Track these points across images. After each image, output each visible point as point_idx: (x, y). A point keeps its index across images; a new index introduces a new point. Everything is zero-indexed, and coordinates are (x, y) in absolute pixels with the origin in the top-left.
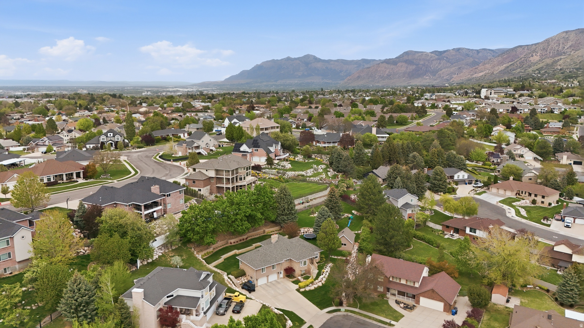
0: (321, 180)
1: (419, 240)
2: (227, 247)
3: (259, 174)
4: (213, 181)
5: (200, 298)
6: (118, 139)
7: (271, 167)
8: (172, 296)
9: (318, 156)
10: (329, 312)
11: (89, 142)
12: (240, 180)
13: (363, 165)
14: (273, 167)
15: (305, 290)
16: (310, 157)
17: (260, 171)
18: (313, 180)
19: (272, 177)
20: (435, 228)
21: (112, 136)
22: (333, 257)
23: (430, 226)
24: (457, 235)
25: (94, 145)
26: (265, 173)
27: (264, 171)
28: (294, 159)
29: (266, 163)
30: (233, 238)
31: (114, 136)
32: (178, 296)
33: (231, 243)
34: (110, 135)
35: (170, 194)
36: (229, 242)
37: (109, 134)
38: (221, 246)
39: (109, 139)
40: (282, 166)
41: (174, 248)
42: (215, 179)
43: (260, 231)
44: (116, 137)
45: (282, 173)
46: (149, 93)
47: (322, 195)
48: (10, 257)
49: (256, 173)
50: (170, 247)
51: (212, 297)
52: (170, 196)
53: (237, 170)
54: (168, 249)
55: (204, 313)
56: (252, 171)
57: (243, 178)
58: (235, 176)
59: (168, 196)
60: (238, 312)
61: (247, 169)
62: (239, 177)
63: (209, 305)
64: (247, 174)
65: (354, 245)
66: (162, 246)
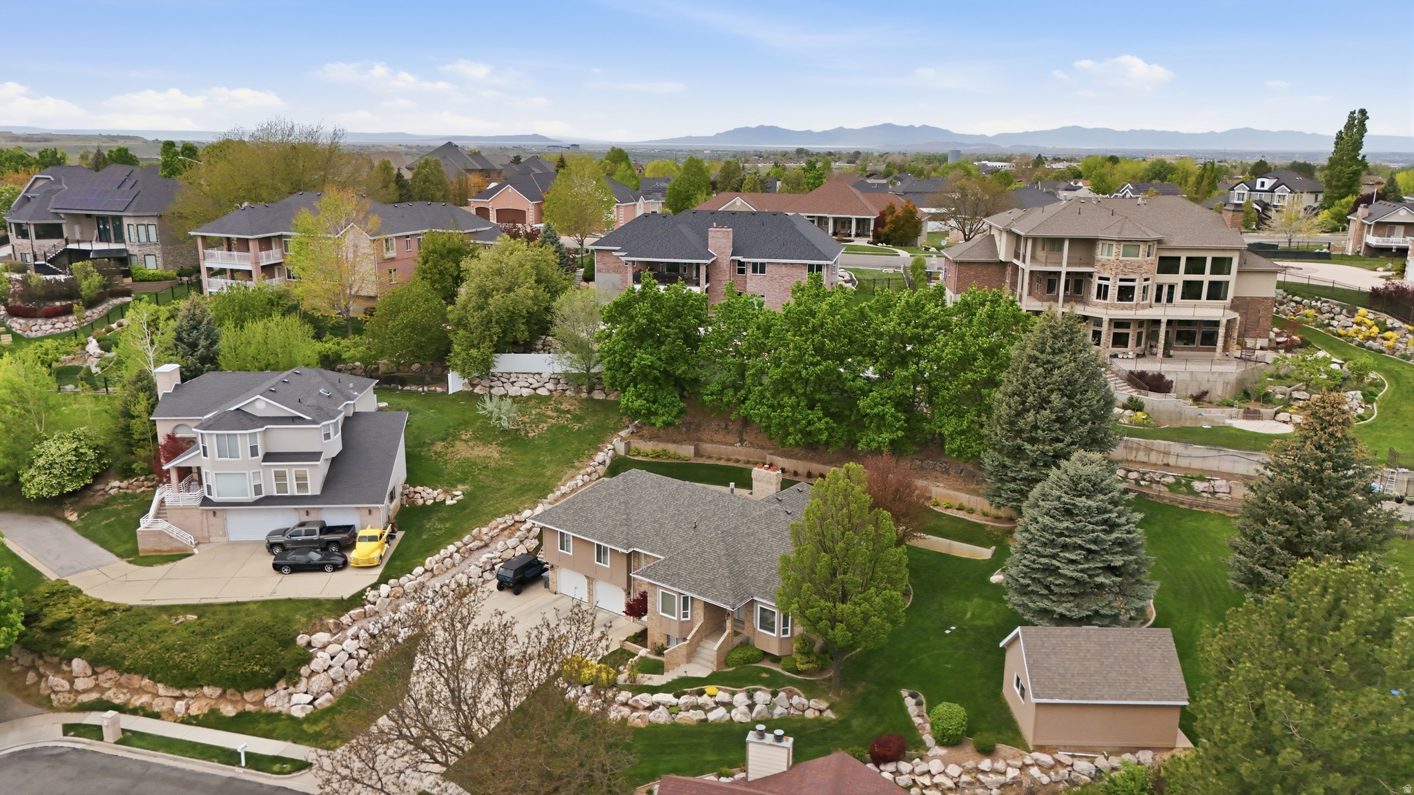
3: (1389, 334)
5: (198, 449)
6: (1281, 198)
12: (1098, 296)
21: (1266, 187)
22: (910, 702)
30: (789, 457)
31: (1271, 190)
34: (1263, 184)
37: (1259, 181)
38: (737, 461)
39: (1256, 196)
44: (1277, 192)
49: (1381, 324)
50: (584, 388)
51: (292, 490)
52: (763, 271)
53: (1086, 245)
54: (578, 391)
55: (206, 501)
56: (1362, 311)
57: (1113, 292)
58: (1064, 269)
59: (755, 271)
60: (277, 567)
61: (1195, 265)
62: (1096, 282)
63: (252, 497)
64: (1192, 291)
65: (1134, 750)
66: (566, 375)
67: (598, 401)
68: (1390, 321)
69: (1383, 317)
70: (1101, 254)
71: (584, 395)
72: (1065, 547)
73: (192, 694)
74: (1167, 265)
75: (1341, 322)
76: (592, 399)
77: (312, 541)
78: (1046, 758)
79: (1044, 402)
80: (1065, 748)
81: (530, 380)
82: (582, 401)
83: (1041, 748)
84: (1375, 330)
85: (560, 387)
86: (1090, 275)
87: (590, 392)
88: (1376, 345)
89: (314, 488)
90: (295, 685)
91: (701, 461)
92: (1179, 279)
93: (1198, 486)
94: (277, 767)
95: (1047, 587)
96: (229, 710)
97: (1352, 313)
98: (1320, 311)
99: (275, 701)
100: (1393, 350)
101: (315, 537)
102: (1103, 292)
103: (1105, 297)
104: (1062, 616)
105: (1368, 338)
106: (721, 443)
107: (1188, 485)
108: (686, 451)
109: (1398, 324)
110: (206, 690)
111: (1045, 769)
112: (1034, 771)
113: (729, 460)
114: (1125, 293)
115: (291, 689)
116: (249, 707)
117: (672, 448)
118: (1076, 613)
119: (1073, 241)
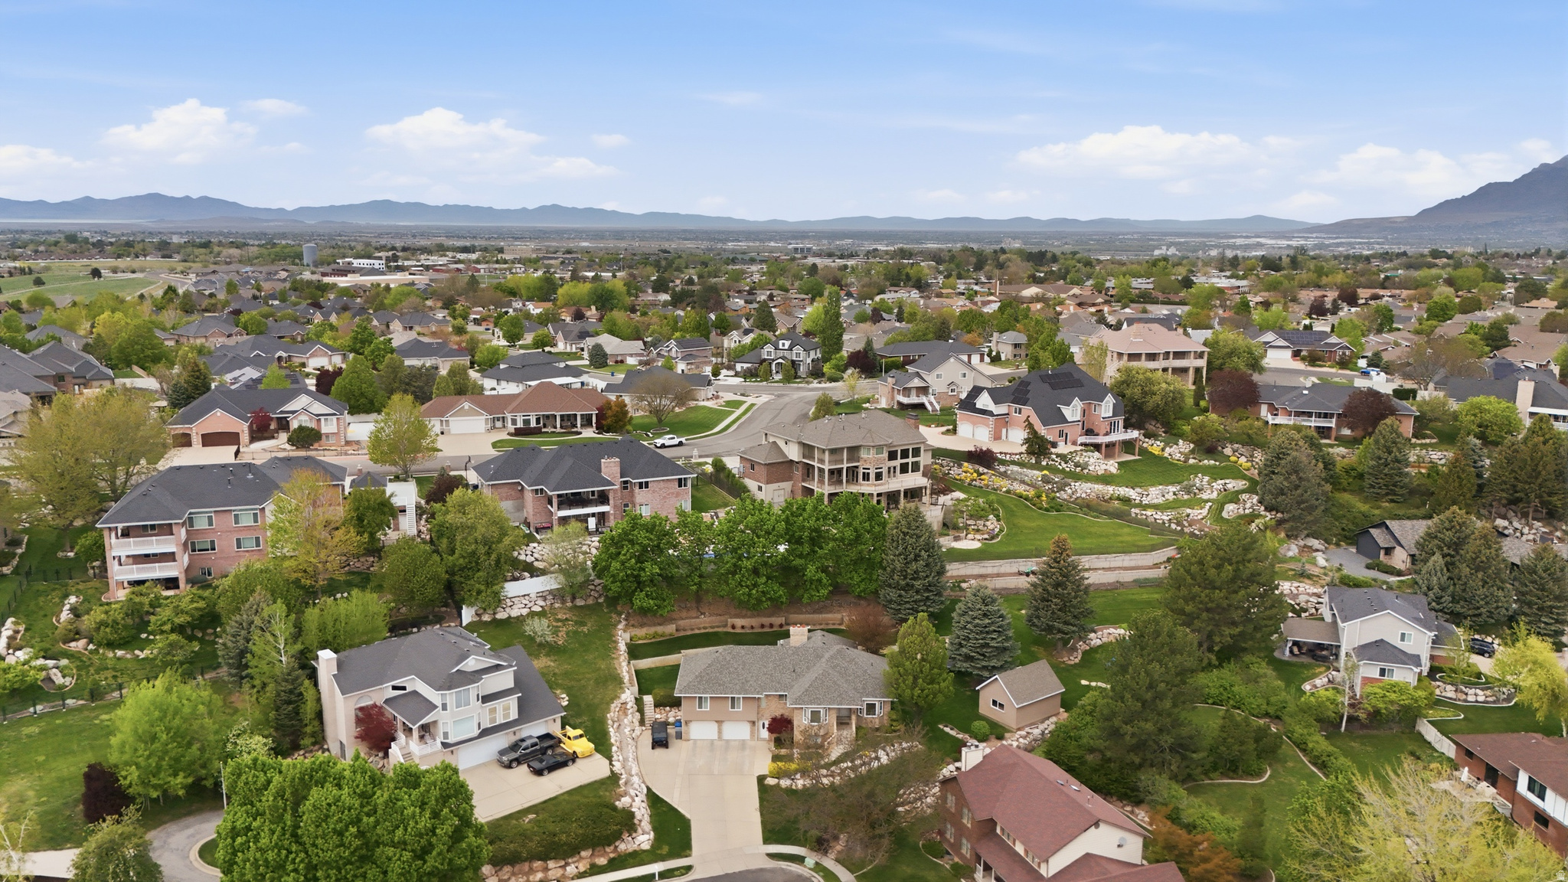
0: (1178, 524)
1: (1315, 764)
2: (716, 634)
3: (983, 477)
4: (798, 473)
5: (436, 707)
6: (798, 355)
7: (1038, 462)
8: (404, 688)
9: (1242, 450)
10: (773, 856)
11: (741, 359)
12: (864, 479)
13: (1392, 501)
14: (1044, 463)
15: (778, 784)
16: (1211, 451)
17: (989, 467)
18: (1151, 520)
19: (1020, 489)
20: (1437, 746)
21: (786, 347)
22: (947, 730)
23: (1428, 738)
24: (1493, 790)
25: (749, 365)
26: (1004, 475)
27: (1002, 469)
28: (1163, 450)
29: (1024, 449)
30: (744, 617)
31: (790, 349)
32: (415, 693)
33: (733, 627)
34: (783, 345)
35: (647, 483)
36: (729, 625)
37: (781, 342)
38: (705, 628)
39: (780, 353)
40: (1077, 465)
41: (580, 602)
42: (800, 467)
43: (830, 616)
44: (795, 350)
45: (1056, 483)
46: (1172, 251)
47: (1126, 564)
48: (258, 545)
49: (977, 471)
50: (569, 599)
51: (500, 720)
52: (647, 487)
53: (854, 451)
54: (563, 602)
55: (445, 745)
56: (966, 464)
57: (872, 476)
58: (845, 466)
59: (641, 487)
60: (539, 773)
61: (905, 454)
62: (861, 471)
63: (476, 732)
64: (904, 469)
65: (1048, 718)
66: (551, 592)
67: (581, 607)
68: (981, 469)
69: (977, 467)
70: (863, 454)
71: (569, 604)
72: (987, 633)
73: (575, 859)
74: (892, 456)
75: (955, 472)
76: (576, 607)
77: (536, 750)
78: (1023, 733)
79: (917, 558)
80: (1027, 726)
81: (525, 602)
82: (570, 609)
83: (1019, 729)
84: (975, 475)
85: (548, 603)
86: (857, 467)
87: (574, 598)
88: (977, 484)
89: (514, 715)
90: (636, 831)
91: (682, 634)
92: (898, 463)
93: (964, 585)
94: (676, 873)
95: (983, 655)
96: (602, 861)
97: (960, 466)
98: (942, 465)
99: (625, 846)
100: (987, 486)
101: (538, 747)
102: (866, 477)
103: (868, 480)
104: (993, 667)
105: (972, 480)
106: (687, 618)
107: (959, 586)
108: (670, 629)
109: (986, 470)
110: (583, 854)
111: (1025, 738)
112: (1021, 740)
113: (699, 629)
114: (879, 476)
115: (634, 835)
116: (612, 855)
117: (660, 629)
118: (999, 664)
119: (848, 448)
